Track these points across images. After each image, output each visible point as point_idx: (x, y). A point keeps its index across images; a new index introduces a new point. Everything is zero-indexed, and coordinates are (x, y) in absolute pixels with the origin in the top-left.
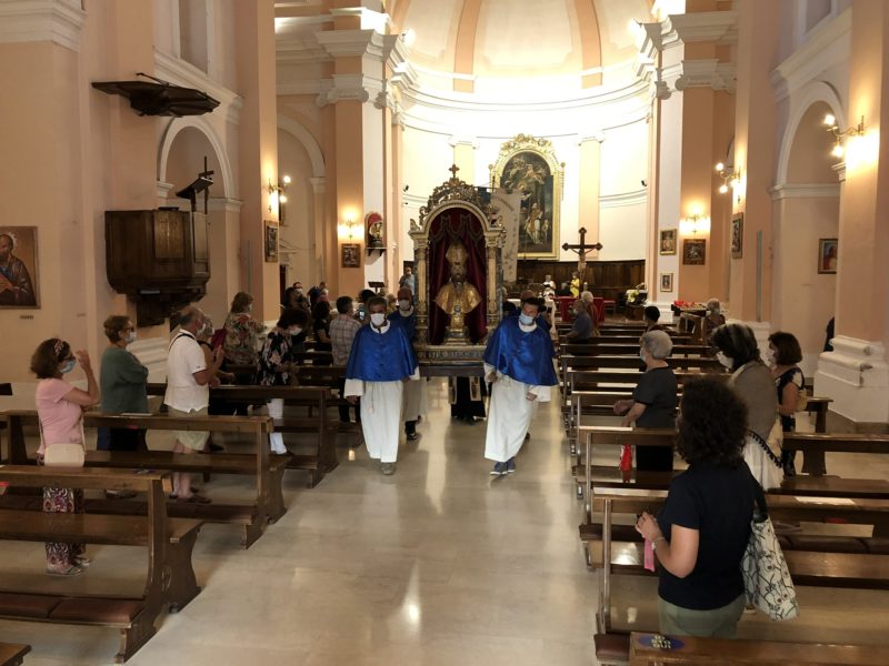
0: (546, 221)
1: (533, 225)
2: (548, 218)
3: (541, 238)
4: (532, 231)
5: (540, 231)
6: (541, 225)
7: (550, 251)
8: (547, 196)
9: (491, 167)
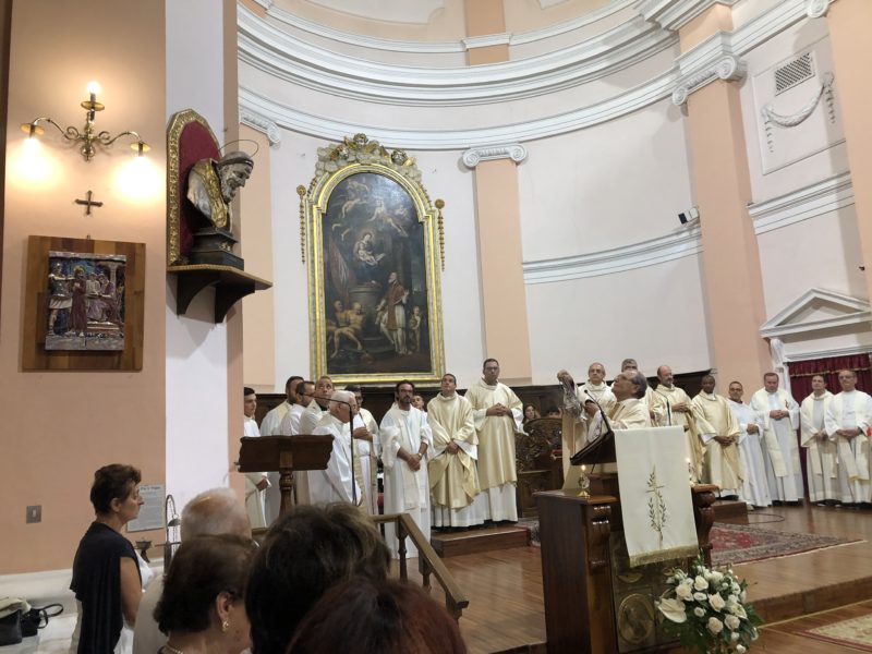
0: (416, 310)
1: (392, 317)
2: (419, 302)
3: (408, 342)
4: (392, 330)
5: (407, 329)
6: (409, 315)
7: (426, 368)
8: (415, 262)
9: (301, 191)
